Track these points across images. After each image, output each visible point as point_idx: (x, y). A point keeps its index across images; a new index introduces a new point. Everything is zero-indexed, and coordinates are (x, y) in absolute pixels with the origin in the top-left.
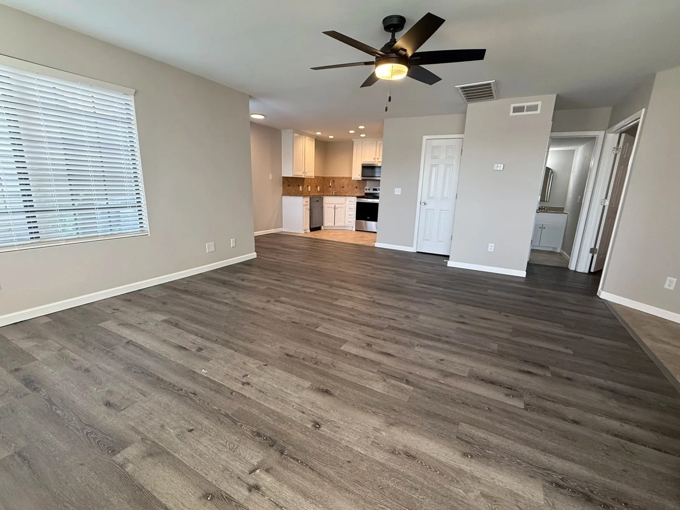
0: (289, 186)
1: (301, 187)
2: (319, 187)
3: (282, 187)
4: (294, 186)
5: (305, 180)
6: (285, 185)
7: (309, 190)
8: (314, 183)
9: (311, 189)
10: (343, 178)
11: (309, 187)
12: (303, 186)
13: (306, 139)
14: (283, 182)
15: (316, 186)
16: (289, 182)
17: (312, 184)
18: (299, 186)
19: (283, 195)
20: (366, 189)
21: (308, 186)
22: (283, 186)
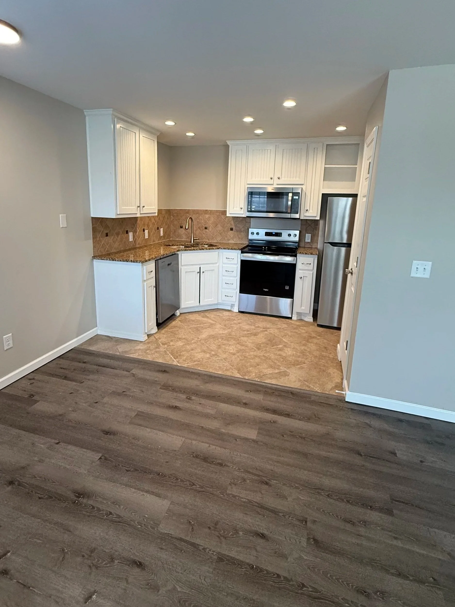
0: (107, 235)
1: (131, 234)
2: (162, 229)
3: (91, 241)
4: (118, 234)
5: (139, 219)
6: (99, 235)
7: (146, 237)
8: (154, 224)
9: (149, 236)
10: (206, 212)
11: (146, 231)
12: (135, 232)
13: (141, 136)
14: (94, 230)
15: (158, 229)
16: (107, 227)
17: (151, 226)
18: (127, 232)
19: (94, 257)
20: (253, 233)
21: (144, 231)
22: (94, 238)
